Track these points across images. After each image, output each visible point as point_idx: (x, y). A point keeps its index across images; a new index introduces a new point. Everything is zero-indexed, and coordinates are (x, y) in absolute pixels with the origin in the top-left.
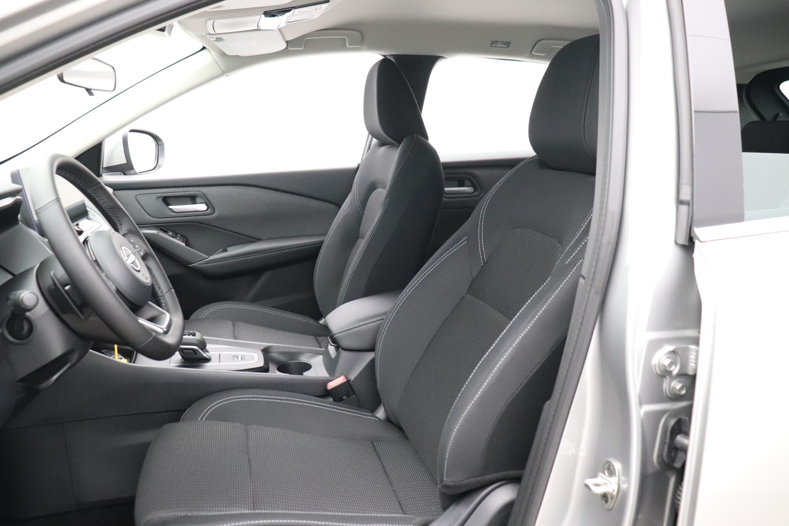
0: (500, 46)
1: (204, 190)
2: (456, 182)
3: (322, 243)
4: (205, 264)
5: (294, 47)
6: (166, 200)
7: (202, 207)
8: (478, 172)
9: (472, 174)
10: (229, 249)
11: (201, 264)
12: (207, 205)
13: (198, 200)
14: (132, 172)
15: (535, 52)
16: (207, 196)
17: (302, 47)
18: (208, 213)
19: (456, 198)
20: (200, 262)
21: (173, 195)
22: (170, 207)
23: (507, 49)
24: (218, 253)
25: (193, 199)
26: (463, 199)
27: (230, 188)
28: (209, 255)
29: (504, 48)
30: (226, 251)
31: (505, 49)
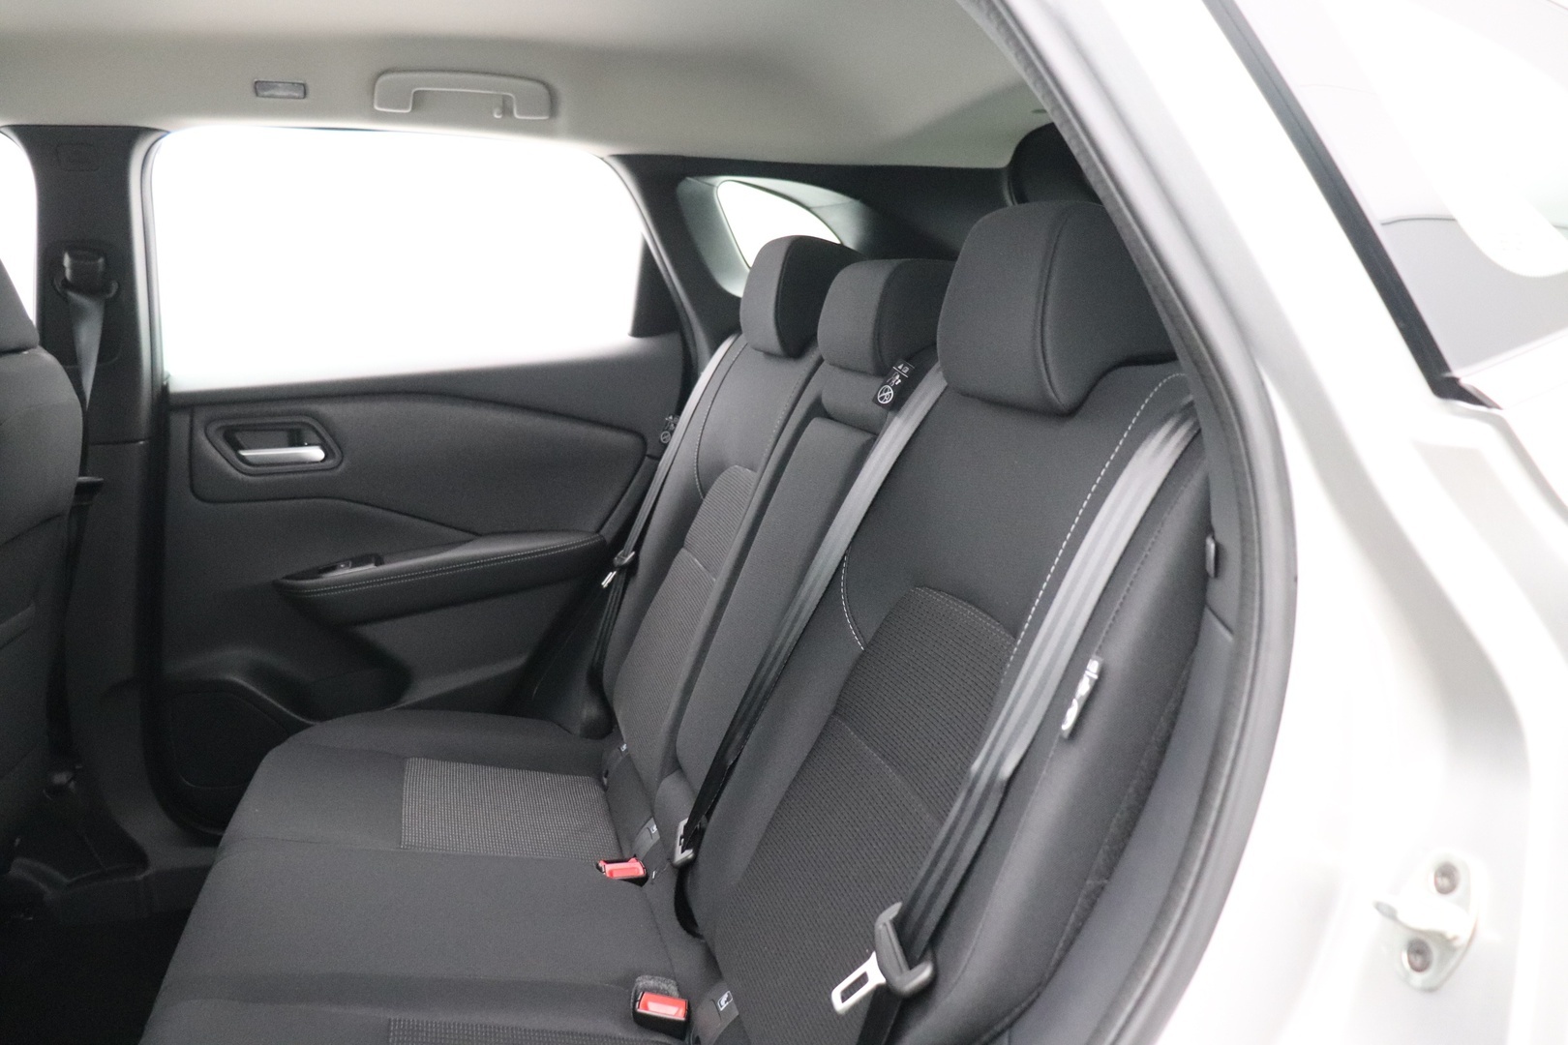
0: (285, 94)
2: (283, 435)
8: (326, 409)
9: (316, 417)
15: (380, 105)
19: (278, 473)
23: (304, 101)
26: (301, 476)
29: (294, 98)
31: (299, 100)
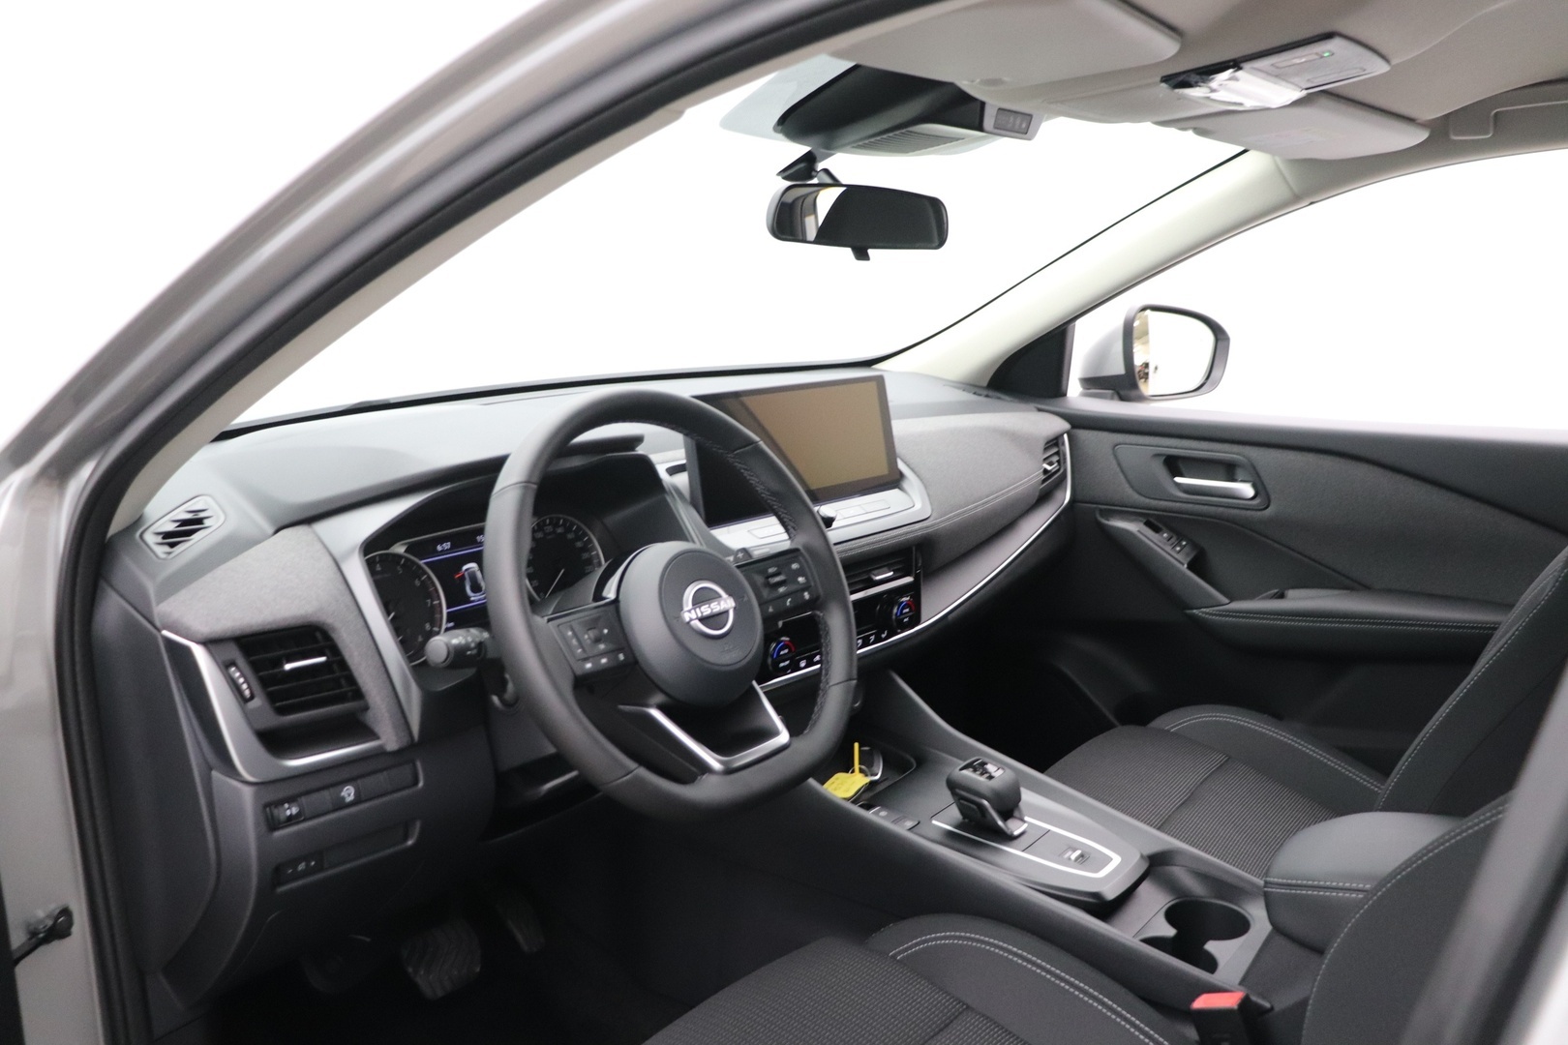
1: (1254, 453)
3: (1493, 628)
4: (1220, 615)
5: (1463, 134)
6: (1174, 465)
7: (1246, 490)
10: (1291, 593)
11: (1207, 613)
12: (1254, 486)
13: (1240, 473)
14: (1133, 393)
16: (1258, 468)
17: (1487, 133)
18: (1254, 505)
20: (1207, 610)
21: (1188, 455)
22: (1178, 480)
24: (1264, 598)
25: (1229, 471)
27: (1311, 458)
28: (1232, 599)
30: (1281, 596)
